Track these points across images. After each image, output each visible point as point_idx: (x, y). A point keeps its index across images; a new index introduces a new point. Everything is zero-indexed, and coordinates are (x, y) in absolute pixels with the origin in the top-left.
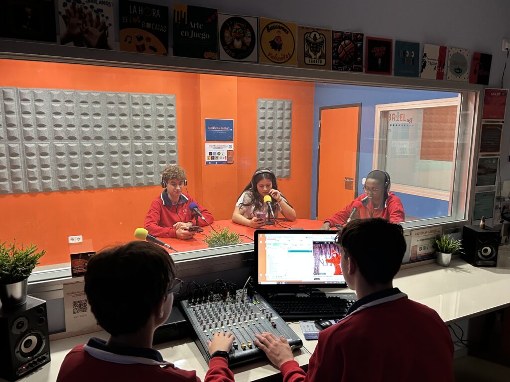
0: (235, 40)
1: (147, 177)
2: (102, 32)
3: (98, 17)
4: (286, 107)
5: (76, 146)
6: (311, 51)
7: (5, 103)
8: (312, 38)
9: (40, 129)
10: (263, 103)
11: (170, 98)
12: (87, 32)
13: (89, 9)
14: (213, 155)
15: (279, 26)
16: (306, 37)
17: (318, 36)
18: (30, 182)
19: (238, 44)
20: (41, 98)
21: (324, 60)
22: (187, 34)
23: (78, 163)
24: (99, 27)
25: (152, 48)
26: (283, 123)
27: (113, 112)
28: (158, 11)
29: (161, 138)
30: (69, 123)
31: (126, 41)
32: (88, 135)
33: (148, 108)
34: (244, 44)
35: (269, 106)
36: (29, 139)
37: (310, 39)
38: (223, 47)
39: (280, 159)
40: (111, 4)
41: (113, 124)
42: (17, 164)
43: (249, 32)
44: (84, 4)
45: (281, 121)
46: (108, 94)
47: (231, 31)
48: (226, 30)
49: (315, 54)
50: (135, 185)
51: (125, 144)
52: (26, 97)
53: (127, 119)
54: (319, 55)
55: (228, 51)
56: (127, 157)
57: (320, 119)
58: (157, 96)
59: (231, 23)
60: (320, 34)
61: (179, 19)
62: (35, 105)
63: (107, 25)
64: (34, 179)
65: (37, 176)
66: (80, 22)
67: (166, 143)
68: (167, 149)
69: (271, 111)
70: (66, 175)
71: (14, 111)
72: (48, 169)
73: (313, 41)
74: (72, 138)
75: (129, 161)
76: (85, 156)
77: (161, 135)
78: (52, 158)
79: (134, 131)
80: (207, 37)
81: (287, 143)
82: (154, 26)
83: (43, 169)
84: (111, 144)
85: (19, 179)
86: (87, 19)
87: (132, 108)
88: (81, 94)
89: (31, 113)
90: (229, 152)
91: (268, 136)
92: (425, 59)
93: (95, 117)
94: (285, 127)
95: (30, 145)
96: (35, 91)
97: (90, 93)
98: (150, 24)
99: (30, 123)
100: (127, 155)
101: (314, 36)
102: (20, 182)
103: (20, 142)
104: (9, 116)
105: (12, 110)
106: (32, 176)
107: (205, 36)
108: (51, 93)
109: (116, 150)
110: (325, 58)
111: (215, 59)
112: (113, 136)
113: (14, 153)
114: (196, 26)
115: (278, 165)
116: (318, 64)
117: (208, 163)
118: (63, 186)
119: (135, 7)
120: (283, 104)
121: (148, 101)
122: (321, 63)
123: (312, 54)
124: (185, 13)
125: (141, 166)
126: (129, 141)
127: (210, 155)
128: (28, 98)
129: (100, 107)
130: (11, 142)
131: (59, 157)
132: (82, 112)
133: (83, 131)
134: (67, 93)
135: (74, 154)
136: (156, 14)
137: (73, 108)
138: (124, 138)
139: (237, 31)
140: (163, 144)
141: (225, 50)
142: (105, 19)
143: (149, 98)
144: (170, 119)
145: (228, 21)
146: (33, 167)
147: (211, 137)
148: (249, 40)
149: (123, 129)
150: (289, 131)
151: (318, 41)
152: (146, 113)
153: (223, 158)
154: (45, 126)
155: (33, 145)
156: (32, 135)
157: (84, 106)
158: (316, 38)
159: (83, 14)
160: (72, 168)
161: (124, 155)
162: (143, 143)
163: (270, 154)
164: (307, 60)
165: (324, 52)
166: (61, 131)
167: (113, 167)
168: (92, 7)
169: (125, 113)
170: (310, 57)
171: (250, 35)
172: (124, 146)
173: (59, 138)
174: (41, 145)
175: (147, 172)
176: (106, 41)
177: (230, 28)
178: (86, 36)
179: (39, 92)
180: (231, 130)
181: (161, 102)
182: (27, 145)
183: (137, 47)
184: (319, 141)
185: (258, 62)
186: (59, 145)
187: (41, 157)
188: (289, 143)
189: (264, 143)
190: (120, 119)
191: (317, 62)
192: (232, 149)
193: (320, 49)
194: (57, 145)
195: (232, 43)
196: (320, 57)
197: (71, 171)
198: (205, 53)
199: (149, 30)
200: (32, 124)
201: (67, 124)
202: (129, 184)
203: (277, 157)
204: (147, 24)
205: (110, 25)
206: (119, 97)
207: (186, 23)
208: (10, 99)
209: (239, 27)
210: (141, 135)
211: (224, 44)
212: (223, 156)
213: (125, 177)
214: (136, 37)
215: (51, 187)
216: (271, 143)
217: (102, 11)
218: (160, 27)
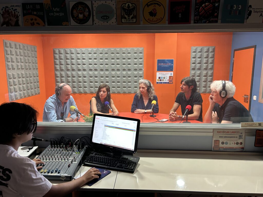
0: (79, 14)
1: (128, 89)
2: (17, 19)
3: (15, 13)
4: (211, 50)
5: (97, 74)
6: (126, 15)
7: (71, 55)
8: (127, 6)
9: (84, 66)
10: (194, 49)
11: (141, 49)
12: (11, 20)
13: (11, 10)
14: (161, 79)
15: (155, 3)
16: (122, 7)
17: (131, 5)
18: (79, 89)
19: (81, 16)
20: (84, 52)
21: (135, 19)
22: (52, 14)
23: (98, 81)
24: (15, 17)
25: (37, 23)
26: (207, 60)
27: (113, 58)
28: (39, 5)
29: (136, 70)
30: (95, 63)
31: (26, 21)
32: (102, 68)
33: (129, 55)
34: (84, 16)
35: (199, 50)
36: (79, 70)
37: (125, 7)
38: (73, 18)
39: (204, 82)
40: (20, 6)
41: (113, 63)
42: (74, 81)
43: (87, 9)
44: (9, 8)
45: (207, 59)
46: (111, 49)
47: (77, 10)
48: (74, 10)
49: (129, 16)
50: (122, 93)
51: (118, 73)
52: (78, 52)
53: (120, 61)
54: (131, 16)
55: (75, 20)
56: (119, 79)
57: (234, 57)
58: (134, 49)
59: (77, 5)
60: (132, 4)
61: (48, 8)
62: (82, 56)
63: (18, 15)
64: (81, 87)
65: (82, 86)
66: (8, 16)
67: (138, 72)
68: (138, 76)
69: (200, 54)
70: (93, 86)
71: (74, 58)
72: (86, 83)
73: (127, 8)
74: (96, 70)
75: (120, 81)
76: (101, 78)
77: (135, 68)
78: (88, 79)
79: (123, 66)
80: (63, 14)
81: (210, 72)
82: (38, 13)
83: (84, 83)
84: (112, 73)
85: (75, 87)
86: (10, 14)
87: (122, 55)
88: (100, 49)
89: (80, 59)
90: (170, 77)
91: (197, 68)
92: (250, 9)
93: (106, 60)
94: (209, 63)
95: (80, 73)
96: (82, 49)
97: (104, 49)
98: (36, 12)
99: (80, 63)
100: (119, 78)
101: (128, 6)
102: (76, 88)
103: (76, 72)
104: (72, 60)
105: (73, 58)
106: (80, 86)
107: (62, 14)
108: (88, 50)
109: (114, 75)
110: (136, 18)
111: (68, 25)
112: (113, 69)
113: (74, 76)
114: (56, 10)
115: (203, 85)
116: (131, 22)
117: (157, 83)
118: (92, 91)
119: (29, 5)
120: (208, 49)
121: (129, 52)
122: (133, 21)
123: (126, 16)
124: (50, 4)
125: (125, 83)
126: (120, 72)
127: (159, 78)
128: (79, 53)
129: (108, 55)
130: (73, 71)
131: (90, 78)
132: (100, 58)
133: (100, 67)
134: (94, 49)
135: (96, 77)
136: (38, 7)
137: (97, 56)
138: (118, 70)
139: (80, 9)
140: (136, 73)
141: (74, 20)
142: (18, 13)
143: (130, 50)
144: (140, 60)
145: (75, 5)
146: (80, 82)
147: (161, 69)
148: (88, 13)
149: (118, 66)
150: (212, 65)
151: (131, 8)
152: (128, 58)
153: (166, 80)
154: (85, 64)
155: (81, 73)
156: (80, 68)
157: (101, 55)
158: (129, 6)
159: (9, 12)
160: (95, 83)
161: (117, 78)
162: (127, 73)
163: (198, 79)
164: (123, 20)
165: (135, 14)
166: (92, 67)
167: (113, 83)
168: (12, 9)
169: (119, 58)
170: (125, 18)
171: (88, 11)
172: (118, 74)
173: (91, 70)
174: (84, 73)
175: (128, 86)
176: (18, 23)
177: (76, 8)
178: (10, 21)
179: (84, 49)
180: (172, 65)
181: (136, 52)
182: (79, 73)
183: (31, 23)
184: (233, 71)
185: (93, 25)
186: (91, 73)
187: (84, 78)
188: (212, 72)
189: (194, 72)
190: (116, 61)
191: (130, 21)
192: (172, 75)
193: (132, 13)
194: (90, 73)
195: (78, 16)
196: (132, 18)
197: (95, 85)
198: (63, 23)
199: (35, 15)
200: (81, 64)
201: (94, 64)
202: (119, 92)
203: (203, 81)
204: (34, 12)
205: (20, 15)
206: (116, 50)
207: (51, 9)
208: (73, 53)
209: (81, 7)
210: (126, 69)
211: (73, 17)
212: (166, 79)
213: (118, 89)
214: (30, 19)
215: (87, 91)
216: (199, 72)
217: (16, 10)
218: (40, 13)
